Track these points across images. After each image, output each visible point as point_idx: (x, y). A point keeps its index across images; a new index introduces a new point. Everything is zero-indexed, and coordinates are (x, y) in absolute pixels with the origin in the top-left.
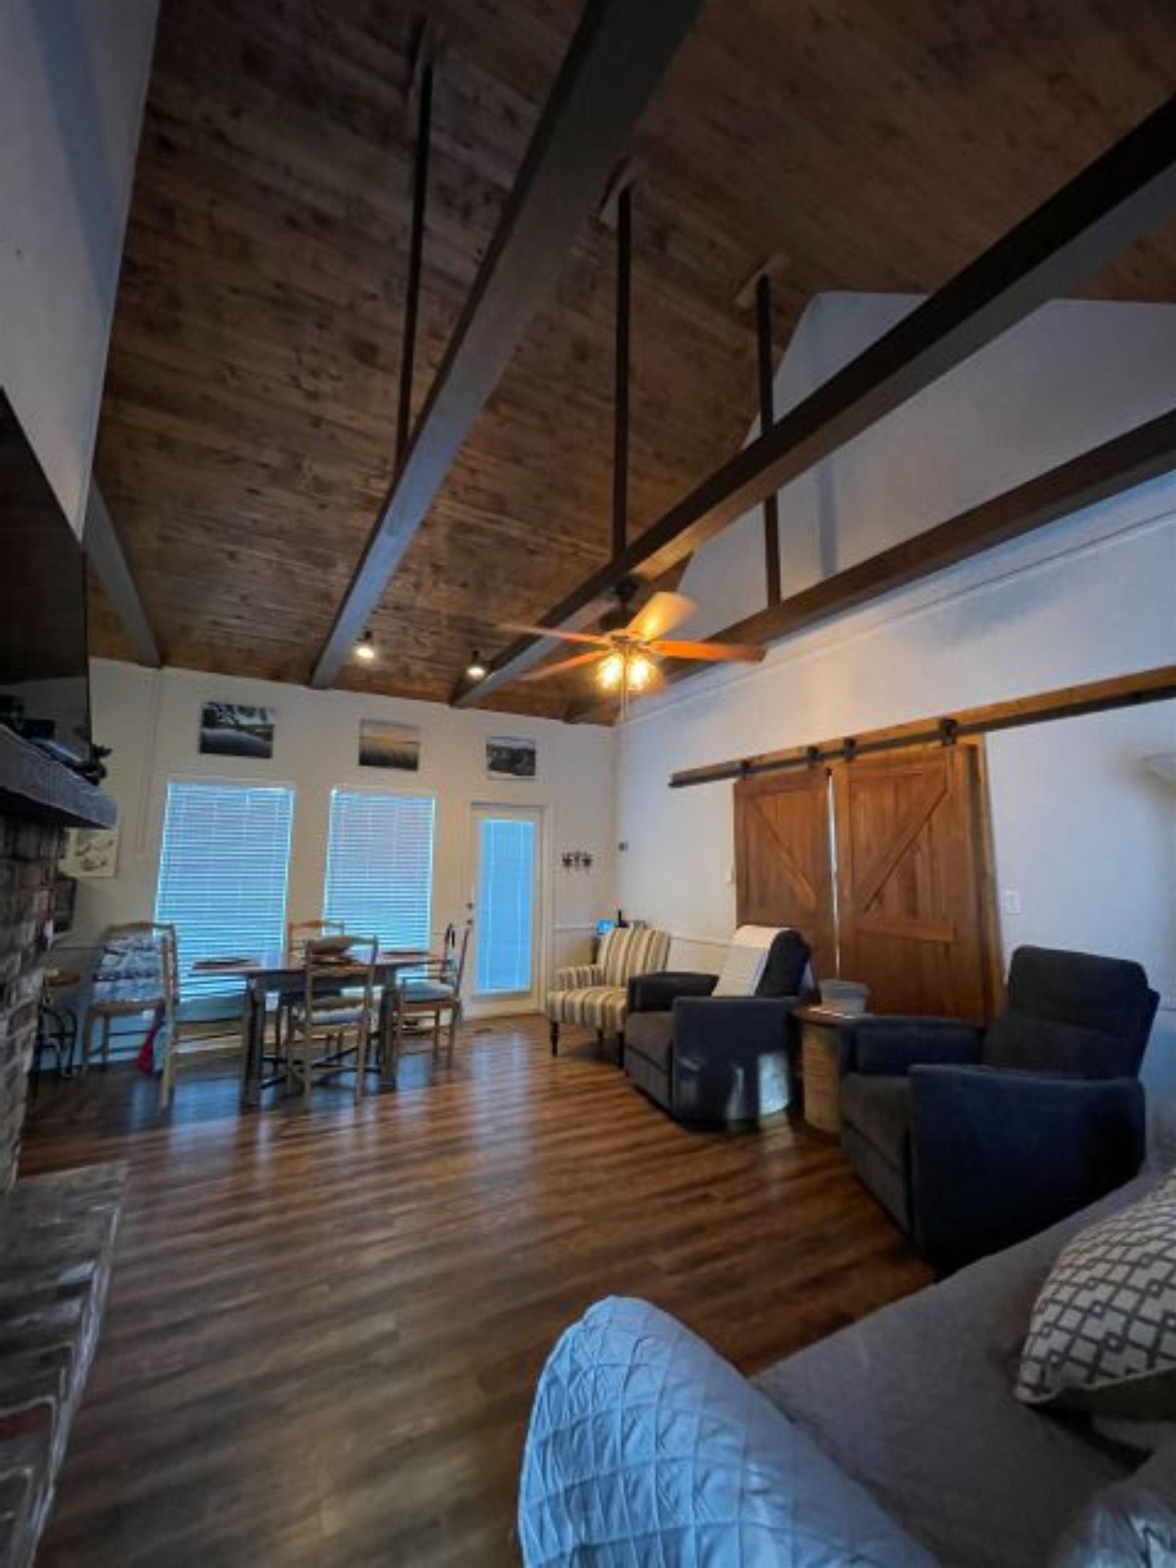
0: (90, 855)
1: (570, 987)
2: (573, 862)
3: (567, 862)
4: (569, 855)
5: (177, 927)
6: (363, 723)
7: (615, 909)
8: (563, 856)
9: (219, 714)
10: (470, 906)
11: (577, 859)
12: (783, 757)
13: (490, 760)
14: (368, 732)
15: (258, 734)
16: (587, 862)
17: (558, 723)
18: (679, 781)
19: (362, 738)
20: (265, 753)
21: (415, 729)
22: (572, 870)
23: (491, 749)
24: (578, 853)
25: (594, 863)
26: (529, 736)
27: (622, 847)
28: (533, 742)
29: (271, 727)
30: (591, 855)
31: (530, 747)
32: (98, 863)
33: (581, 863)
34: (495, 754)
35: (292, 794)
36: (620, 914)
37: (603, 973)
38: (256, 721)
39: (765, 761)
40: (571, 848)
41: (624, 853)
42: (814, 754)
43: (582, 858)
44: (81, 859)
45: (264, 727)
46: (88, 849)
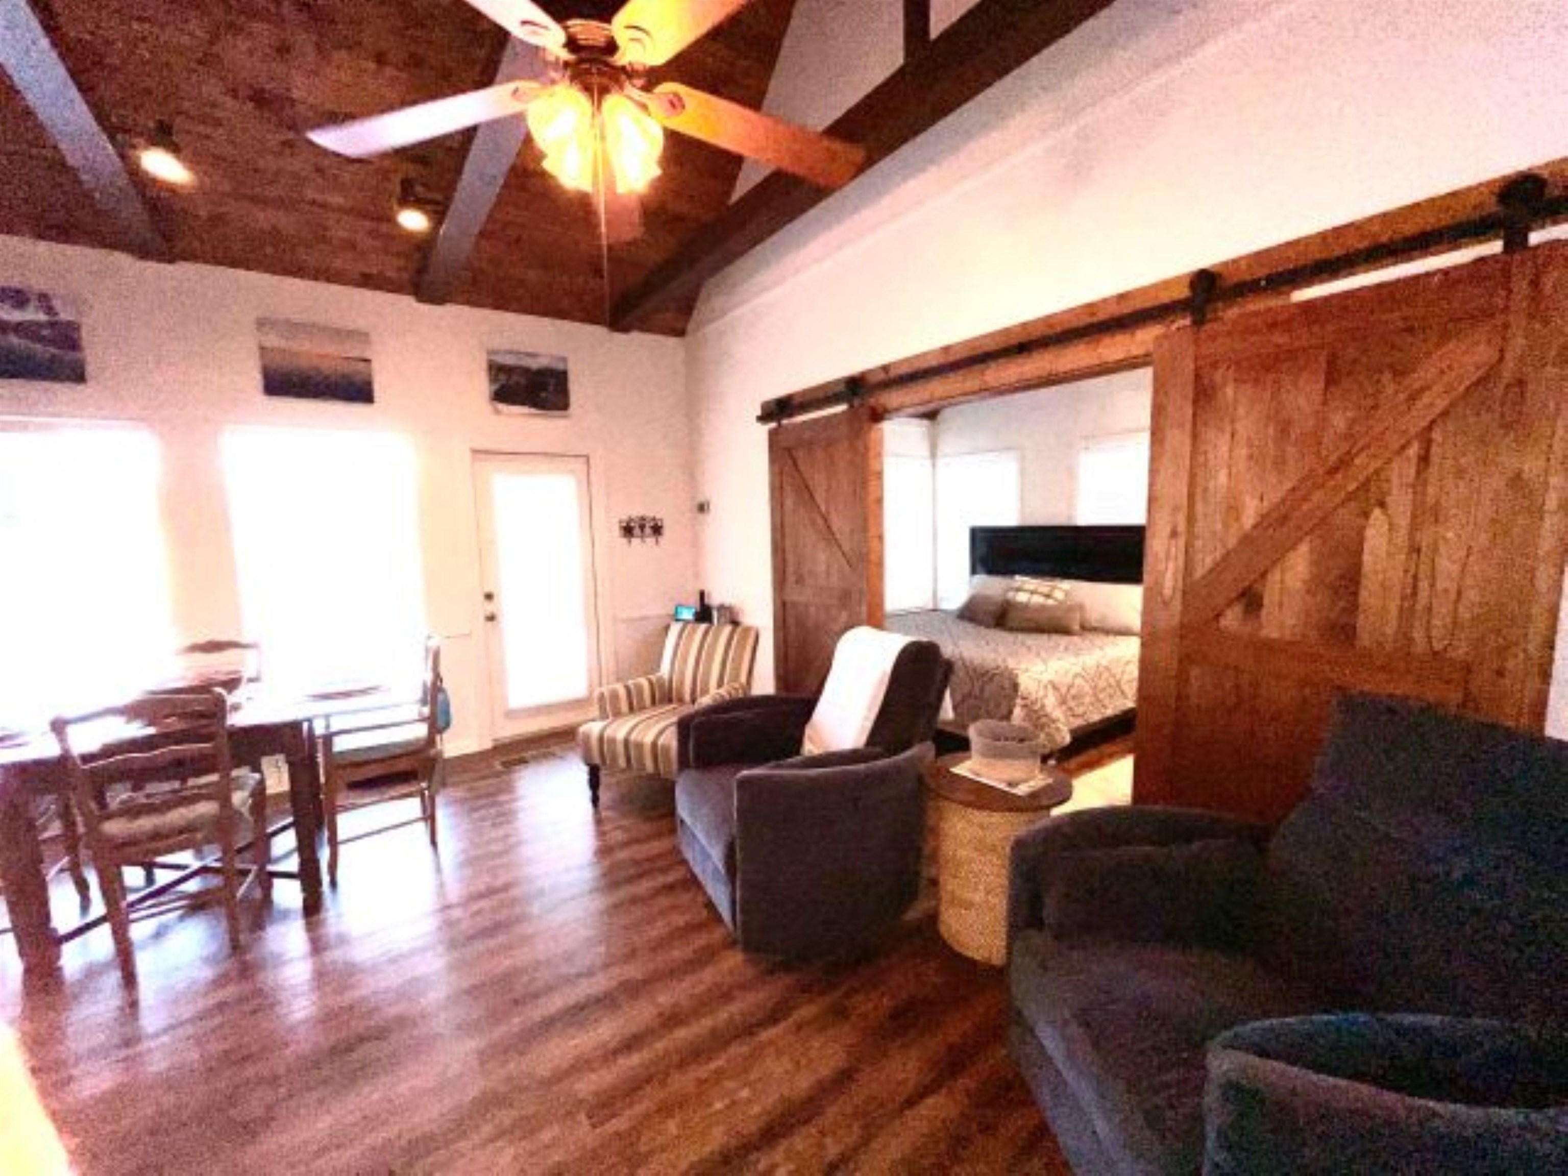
1: (617, 714)
2: (637, 531)
3: (628, 531)
4: (628, 523)
6: (262, 324)
7: (699, 590)
8: (620, 522)
10: (489, 597)
11: (642, 527)
12: (924, 365)
13: (495, 387)
14: (273, 340)
15: (41, 339)
16: (657, 530)
17: (599, 331)
19: (262, 349)
20: (78, 375)
21: (363, 337)
22: (636, 541)
23: (496, 370)
24: (643, 519)
25: (667, 532)
26: (555, 352)
27: (703, 508)
28: (564, 360)
29: (73, 327)
30: (661, 520)
31: (561, 366)
33: (648, 530)
34: (503, 377)
36: (702, 595)
37: (667, 684)
38: (32, 314)
40: (636, 511)
41: (706, 516)
43: (648, 525)
45: (52, 325)
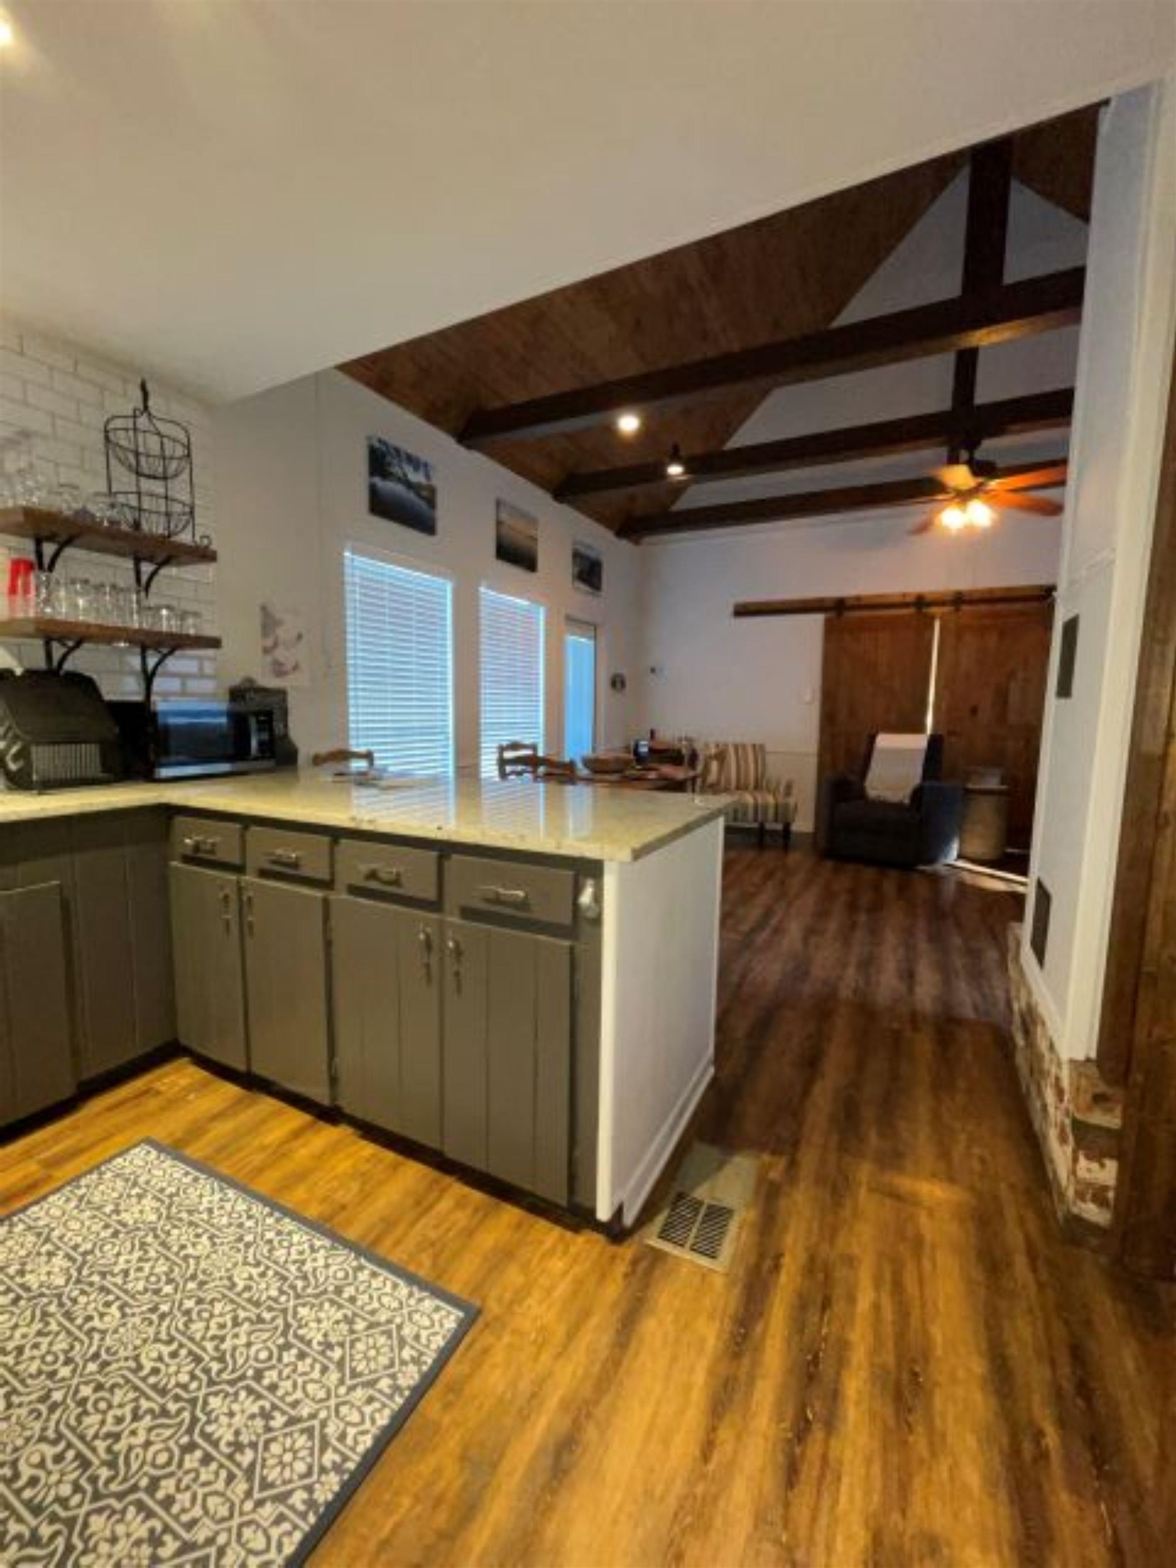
0: (280, 654)
2: (617, 685)
3: (614, 684)
4: (615, 678)
5: (376, 755)
6: (499, 503)
7: (649, 729)
8: (612, 677)
9: (388, 459)
11: (619, 682)
13: (578, 569)
14: (505, 517)
15: (423, 498)
16: (623, 684)
17: (611, 535)
18: (744, 611)
19: (499, 523)
20: (431, 528)
21: (534, 520)
22: (616, 692)
23: (578, 557)
24: (620, 676)
25: (627, 685)
27: (653, 670)
28: (600, 554)
29: (433, 491)
30: (625, 678)
31: (601, 559)
32: (289, 667)
33: (620, 685)
34: (580, 562)
35: (449, 587)
38: (422, 478)
39: (862, 603)
41: (653, 676)
42: (921, 602)
43: (621, 680)
44: (269, 659)
45: (428, 488)
46: (276, 645)
